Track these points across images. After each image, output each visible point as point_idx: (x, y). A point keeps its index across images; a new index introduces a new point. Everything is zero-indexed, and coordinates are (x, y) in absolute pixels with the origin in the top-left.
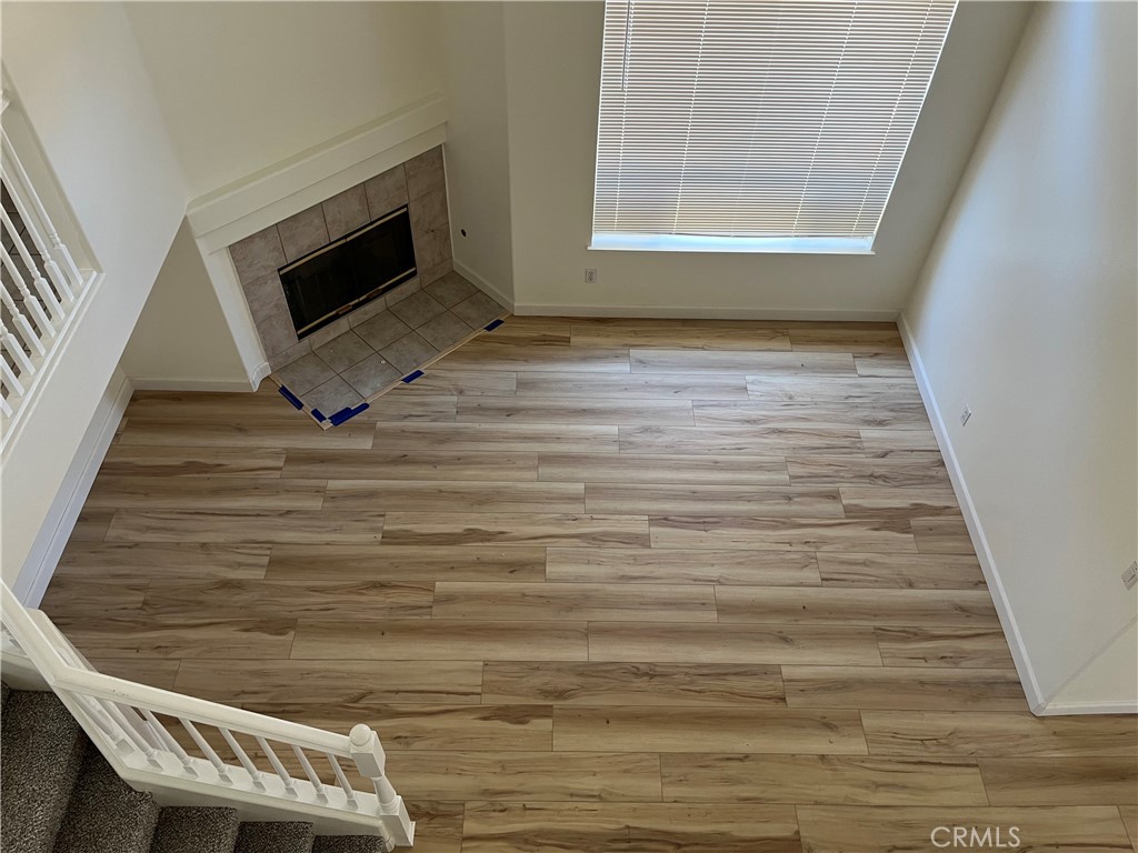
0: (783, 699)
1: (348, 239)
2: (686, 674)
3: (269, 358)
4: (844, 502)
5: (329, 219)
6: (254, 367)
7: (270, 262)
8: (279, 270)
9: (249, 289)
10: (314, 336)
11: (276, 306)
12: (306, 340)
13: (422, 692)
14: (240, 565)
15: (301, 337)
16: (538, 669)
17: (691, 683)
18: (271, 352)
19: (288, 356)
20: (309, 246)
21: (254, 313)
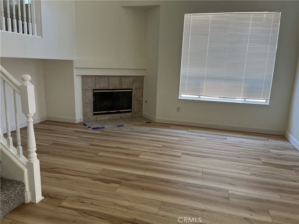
0: (228, 199)
1: (114, 91)
2: (183, 184)
3: (83, 116)
4: (263, 161)
5: (110, 82)
6: (79, 117)
7: (91, 86)
8: (94, 90)
9: (84, 91)
10: (98, 116)
11: (90, 101)
12: (95, 116)
13: (76, 171)
14: (44, 143)
15: (94, 114)
16: (123, 173)
17: (184, 187)
18: (85, 114)
19: (89, 118)
20: (103, 87)
21: (83, 99)
